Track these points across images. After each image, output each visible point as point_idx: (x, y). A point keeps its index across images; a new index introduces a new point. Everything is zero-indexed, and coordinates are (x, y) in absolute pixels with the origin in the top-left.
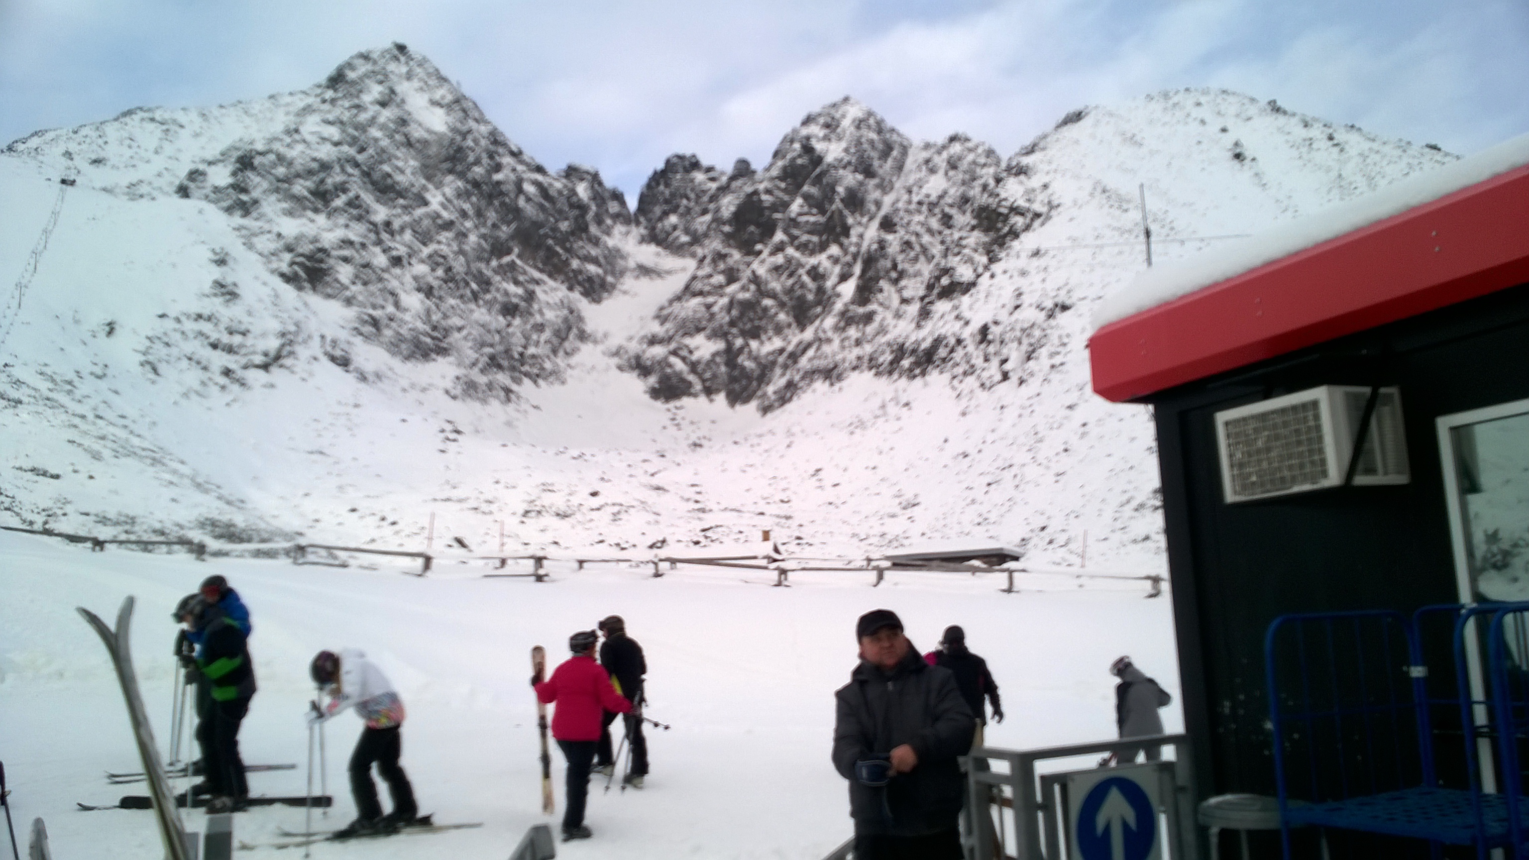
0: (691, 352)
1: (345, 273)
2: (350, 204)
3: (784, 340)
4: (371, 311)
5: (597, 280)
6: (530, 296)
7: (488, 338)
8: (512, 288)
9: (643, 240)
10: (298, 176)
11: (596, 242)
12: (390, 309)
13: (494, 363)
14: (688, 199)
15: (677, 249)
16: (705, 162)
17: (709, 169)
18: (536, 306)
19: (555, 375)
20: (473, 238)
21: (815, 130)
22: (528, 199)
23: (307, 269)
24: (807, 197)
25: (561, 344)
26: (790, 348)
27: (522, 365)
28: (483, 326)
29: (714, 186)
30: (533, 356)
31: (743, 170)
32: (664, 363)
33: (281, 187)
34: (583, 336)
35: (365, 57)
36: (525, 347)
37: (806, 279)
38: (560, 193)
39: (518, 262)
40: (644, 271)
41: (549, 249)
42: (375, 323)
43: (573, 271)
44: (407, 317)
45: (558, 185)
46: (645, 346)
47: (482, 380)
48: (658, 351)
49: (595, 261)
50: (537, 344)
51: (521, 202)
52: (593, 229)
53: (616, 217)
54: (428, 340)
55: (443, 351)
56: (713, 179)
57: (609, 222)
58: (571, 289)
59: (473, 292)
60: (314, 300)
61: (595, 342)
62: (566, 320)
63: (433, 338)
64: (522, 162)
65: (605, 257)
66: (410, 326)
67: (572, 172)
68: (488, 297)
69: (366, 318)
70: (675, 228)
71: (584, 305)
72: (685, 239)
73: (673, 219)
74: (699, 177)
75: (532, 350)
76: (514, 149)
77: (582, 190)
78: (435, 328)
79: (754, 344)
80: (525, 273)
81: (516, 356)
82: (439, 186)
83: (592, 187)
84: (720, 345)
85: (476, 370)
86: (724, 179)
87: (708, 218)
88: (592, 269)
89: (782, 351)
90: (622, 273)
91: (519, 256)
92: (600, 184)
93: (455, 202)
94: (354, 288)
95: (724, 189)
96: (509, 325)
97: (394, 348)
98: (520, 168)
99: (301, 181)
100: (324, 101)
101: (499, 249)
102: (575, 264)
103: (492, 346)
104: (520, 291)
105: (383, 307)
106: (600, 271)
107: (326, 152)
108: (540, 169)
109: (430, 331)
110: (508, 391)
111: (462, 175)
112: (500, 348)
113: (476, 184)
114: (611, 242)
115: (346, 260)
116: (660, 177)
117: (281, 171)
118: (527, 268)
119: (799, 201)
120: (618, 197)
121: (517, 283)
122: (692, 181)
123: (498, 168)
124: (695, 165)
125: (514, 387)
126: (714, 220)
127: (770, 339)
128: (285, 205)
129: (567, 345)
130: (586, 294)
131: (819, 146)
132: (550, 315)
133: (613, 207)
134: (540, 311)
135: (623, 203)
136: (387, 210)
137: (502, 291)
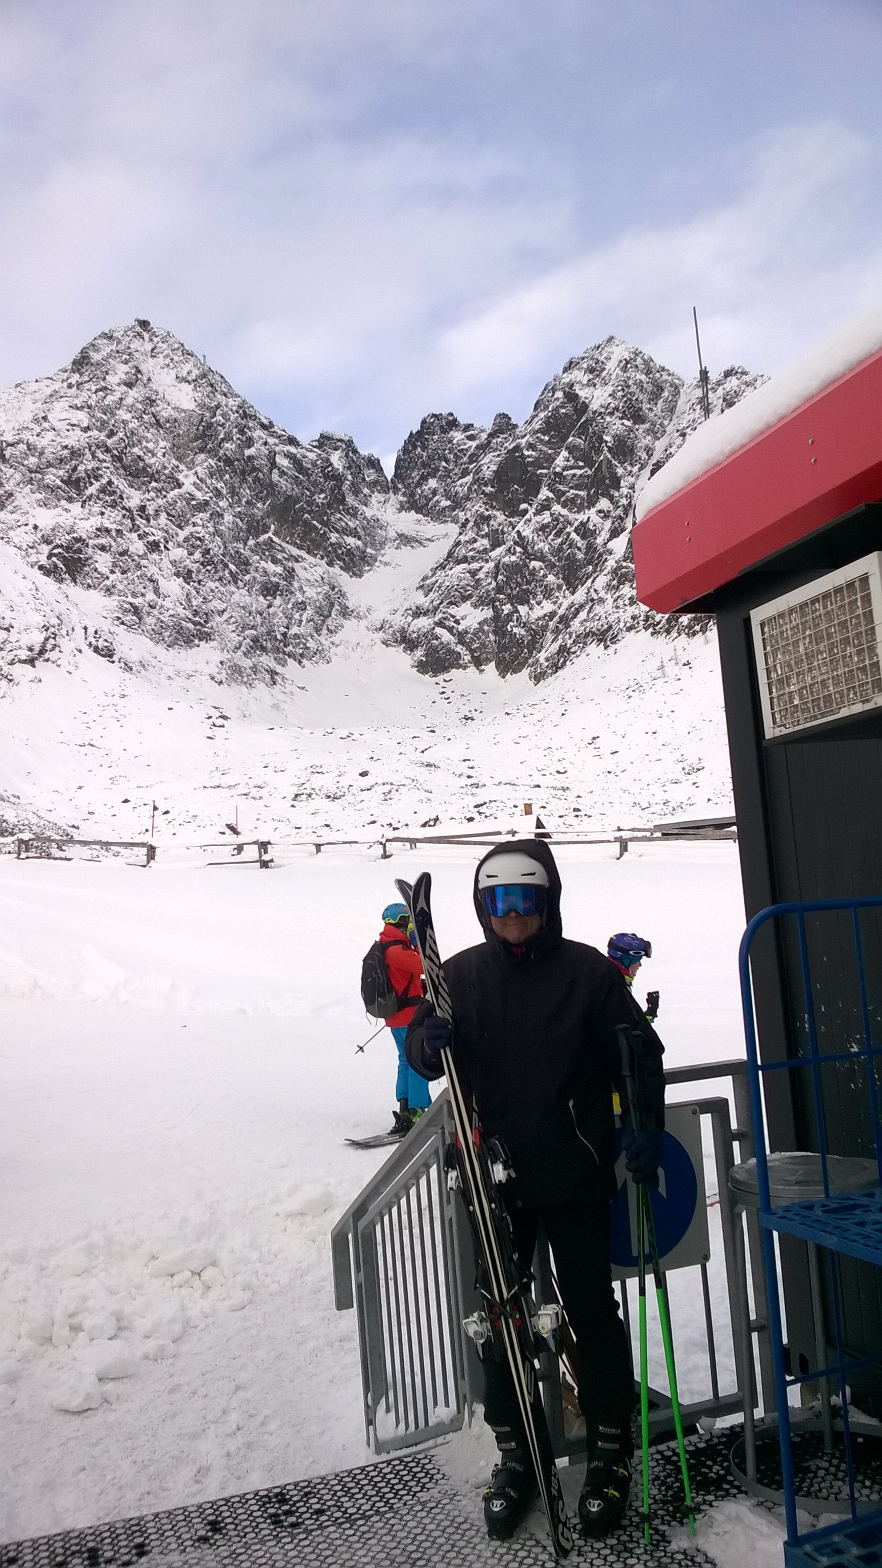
0: (457, 622)
1: (103, 562)
2: (103, 490)
3: (555, 603)
4: (130, 599)
5: (357, 553)
6: (290, 574)
7: (250, 620)
8: (271, 567)
9: (402, 508)
10: (50, 465)
11: (354, 513)
12: (151, 596)
13: (257, 645)
14: (447, 461)
15: (438, 515)
16: (463, 420)
17: (468, 427)
18: (296, 585)
19: (320, 653)
20: (228, 518)
21: (578, 376)
22: (282, 473)
23: (65, 560)
24: (571, 450)
25: (324, 621)
26: (561, 612)
27: (285, 646)
28: (243, 608)
29: (474, 444)
30: (296, 636)
31: (504, 425)
32: (430, 635)
33: (34, 477)
34: (345, 613)
35: (109, 337)
36: (287, 628)
37: (573, 535)
38: (314, 464)
39: (275, 539)
40: (405, 540)
41: (306, 523)
42: (136, 611)
43: (332, 544)
44: (167, 603)
45: (312, 456)
46: (410, 619)
47: (247, 663)
48: (424, 623)
49: (354, 534)
50: (299, 623)
51: (275, 477)
52: (350, 500)
53: (373, 485)
54: (190, 626)
55: (206, 637)
56: (471, 438)
57: (366, 491)
58: (330, 564)
59: (231, 572)
60: (75, 591)
61: (359, 617)
62: (327, 597)
63: (194, 623)
64: (273, 434)
65: (364, 529)
66: (171, 612)
67: (325, 441)
68: (247, 577)
69: (126, 606)
70: (435, 492)
71: (344, 580)
72: (445, 503)
73: (432, 483)
74: (457, 436)
75: (294, 630)
76: (266, 422)
77: (337, 460)
78: (196, 613)
79: (523, 609)
80: (283, 551)
81: (279, 637)
82: (191, 466)
83: (347, 456)
84: (488, 613)
85: (240, 653)
86: (484, 436)
87: (469, 479)
88: (351, 541)
89: (552, 615)
90: (382, 544)
91: (276, 533)
92: (355, 451)
93: (209, 481)
94: (112, 577)
95: (484, 448)
96: (270, 606)
97: (157, 635)
98: (271, 441)
99: (54, 471)
100: (70, 386)
101: (255, 528)
102: (334, 537)
103: (253, 627)
104: (279, 569)
105: (143, 595)
106: (359, 543)
107: (76, 439)
108: (292, 441)
109: (190, 616)
110: (273, 673)
111: (213, 453)
112: (263, 630)
113: (228, 461)
114: (369, 513)
115: (103, 548)
116: (416, 440)
117: (32, 461)
118: (284, 545)
119: (564, 453)
120: (374, 464)
121: (275, 561)
122: (450, 441)
123: (250, 442)
124: (453, 424)
125: (279, 669)
126: (475, 481)
127: (539, 603)
128: (39, 496)
129: (330, 622)
130: (345, 569)
131: (583, 393)
132: (311, 592)
133: (370, 475)
134: (301, 589)
135: (379, 470)
136: (141, 495)
137: (263, 572)
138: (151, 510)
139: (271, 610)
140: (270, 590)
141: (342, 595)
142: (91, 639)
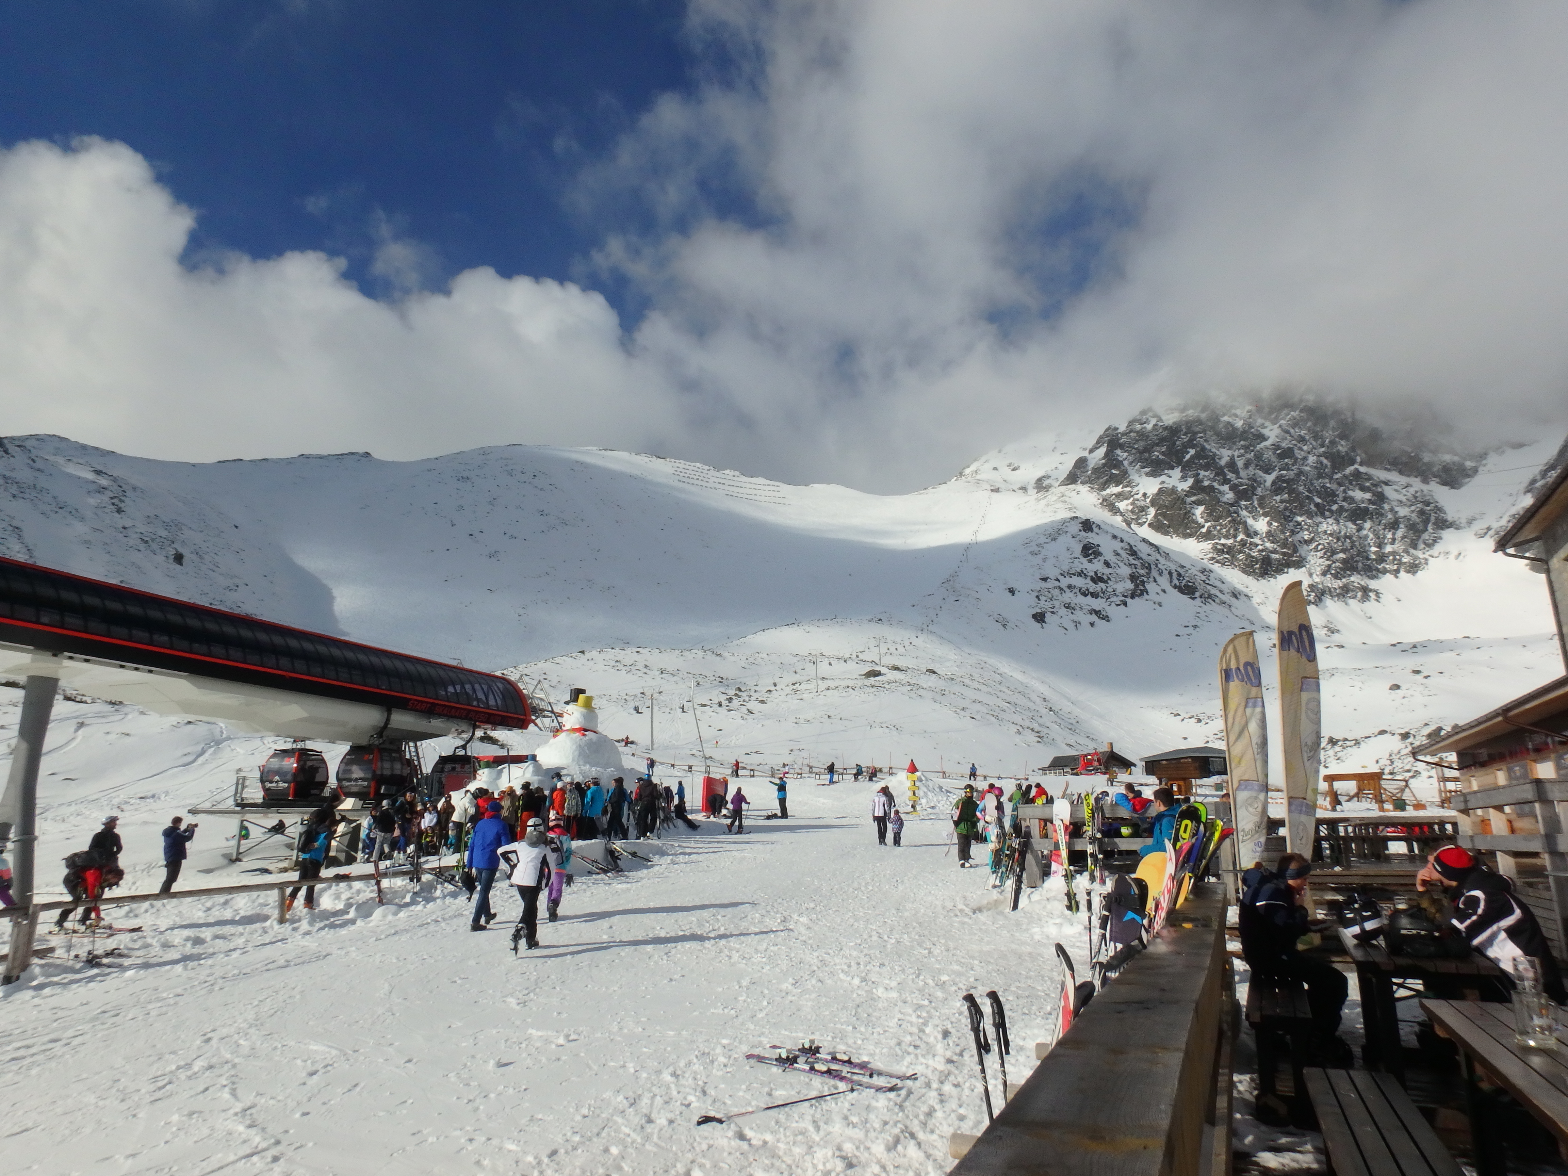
1: (1199, 514)
5: (1455, 468)
6: (1381, 498)
8: (1358, 495)
10: (1155, 444)
12: (1241, 536)
13: (1349, 567)
18: (1387, 507)
19: (1413, 568)
25: (1419, 537)
27: (1378, 563)
36: (1379, 547)
42: (1229, 550)
43: (1426, 464)
44: (1256, 540)
50: (1393, 541)
54: (1279, 557)
55: (1295, 564)
61: (1460, 527)
62: (1422, 513)
66: (1260, 547)
68: (1335, 507)
71: (1441, 494)
78: (1283, 545)
80: (1372, 477)
81: (1372, 556)
82: (1275, 421)
85: (1329, 576)
91: (1364, 463)
96: (1359, 529)
97: (1248, 569)
101: (1341, 462)
102: (1427, 457)
103: (1342, 551)
104: (1368, 496)
105: (1235, 537)
106: (1457, 458)
107: (1174, 419)
109: (1279, 549)
112: (1354, 552)
113: (1310, 411)
115: (1199, 502)
117: (1142, 444)
118: (1373, 472)
125: (1372, 585)
130: (1444, 483)
132: (1403, 511)
134: (1392, 510)
136: (1230, 453)
137: (1351, 500)
139: (1362, 533)
141: (1438, 509)
142: (1176, 582)
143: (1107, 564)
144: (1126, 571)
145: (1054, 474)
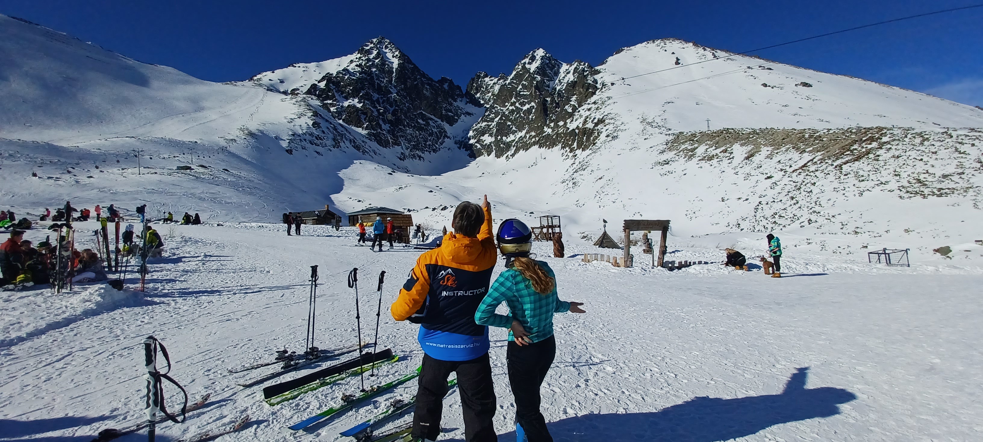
0: (483, 142)
3: (515, 137)
5: (451, 118)
6: (428, 124)
7: (413, 139)
8: (420, 121)
9: (467, 103)
11: (451, 104)
13: (415, 147)
14: (483, 88)
19: (437, 151)
20: (407, 105)
21: (527, 61)
22: (427, 90)
23: (351, 118)
24: (523, 85)
25: (438, 140)
26: (516, 140)
27: (426, 148)
28: (411, 135)
29: (492, 82)
30: (429, 145)
32: (474, 146)
34: (446, 137)
36: (427, 142)
37: (522, 115)
38: (438, 87)
39: (424, 112)
40: (469, 114)
41: (435, 107)
42: (374, 135)
43: (443, 115)
44: (384, 133)
45: (437, 85)
46: (467, 140)
47: (411, 153)
48: (472, 142)
49: (451, 112)
50: (430, 140)
51: (424, 91)
52: (450, 100)
53: (458, 95)
55: (398, 144)
56: (491, 80)
57: (455, 97)
58: (442, 121)
59: (407, 123)
61: (450, 139)
62: (440, 132)
63: (394, 140)
64: (424, 77)
65: (454, 110)
66: (385, 136)
67: (442, 80)
68: (413, 125)
69: (371, 134)
70: (479, 98)
71: (446, 126)
73: (478, 95)
74: (487, 79)
76: (422, 73)
77: (446, 86)
79: (504, 138)
80: (426, 116)
81: (423, 145)
82: (396, 87)
83: (450, 85)
84: (493, 139)
85: (408, 150)
86: (496, 80)
87: (490, 94)
88: (450, 114)
89: (514, 140)
90: (460, 115)
91: (424, 110)
92: (453, 84)
93: (401, 92)
94: (366, 124)
95: (495, 84)
97: (380, 143)
98: (424, 79)
100: (357, 58)
101: (417, 108)
102: (444, 112)
104: (424, 123)
106: (452, 115)
108: (431, 79)
110: (420, 157)
112: (417, 142)
114: (456, 104)
118: (427, 114)
119: (520, 87)
120: (459, 88)
121: (423, 120)
122: (485, 82)
123: (415, 80)
125: (423, 155)
126: (492, 95)
127: (509, 136)
129: (440, 140)
130: (448, 123)
131: (527, 66)
132: (434, 130)
133: (458, 92)
134: (431, 129)
135: (461, 90)
136: (378, 96)
137: (418, 122)
138: (381, 101)
139: (421, 136)
140: (420, 129)
141: (445, 132)
142: (353, 144)
143: (323, 132)
144: (331, 136)
145: (301, 89)
